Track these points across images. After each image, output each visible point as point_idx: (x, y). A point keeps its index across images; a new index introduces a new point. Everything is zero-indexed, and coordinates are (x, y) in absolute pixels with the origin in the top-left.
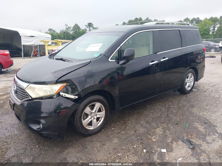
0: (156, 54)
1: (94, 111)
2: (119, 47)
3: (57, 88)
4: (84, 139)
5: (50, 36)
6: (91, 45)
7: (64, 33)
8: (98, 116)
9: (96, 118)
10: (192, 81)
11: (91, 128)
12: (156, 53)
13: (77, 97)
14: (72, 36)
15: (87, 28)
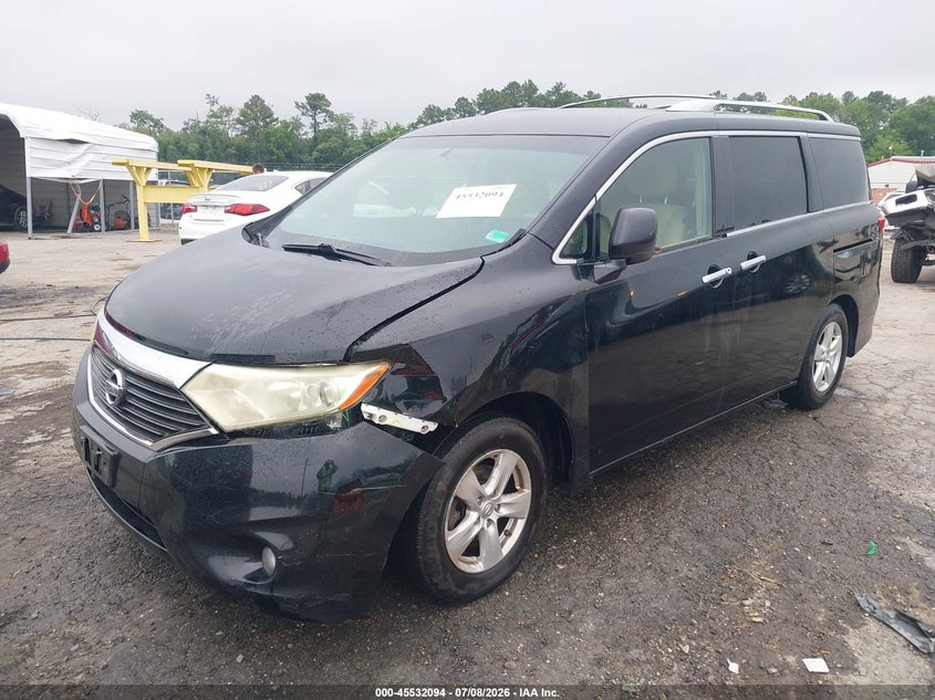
0: (721, 239)
1: (489, 489)
2: (593, 202)
3: (348, 383)
4: (446, 617)
5: (151, 143)
6: (457, 191)
7: (204, 132)
8: (504, 512)
9: (495, 521)
10: (835, 355)
11: (477, 566)
12: (720, 232)
13: (432, 426)
14: (238, 148)
15: (303, 114)
